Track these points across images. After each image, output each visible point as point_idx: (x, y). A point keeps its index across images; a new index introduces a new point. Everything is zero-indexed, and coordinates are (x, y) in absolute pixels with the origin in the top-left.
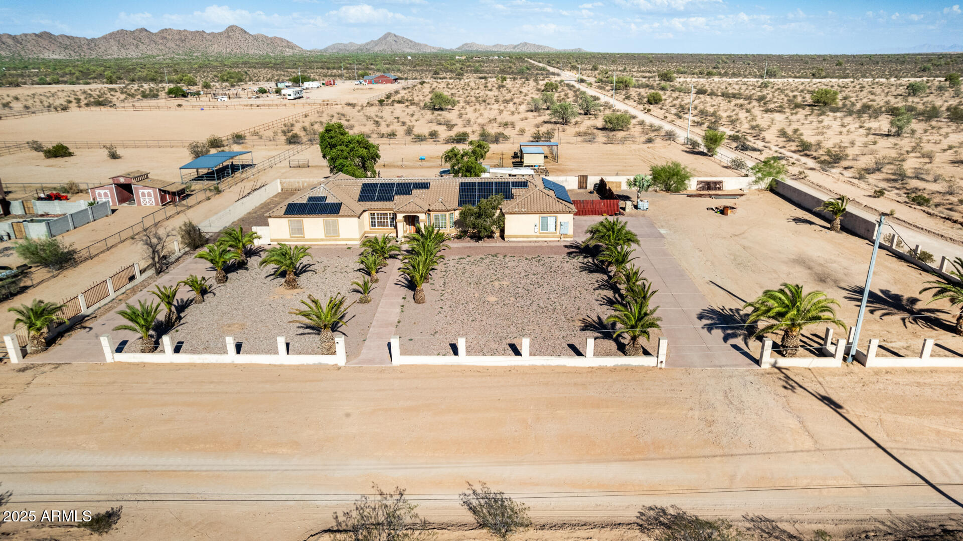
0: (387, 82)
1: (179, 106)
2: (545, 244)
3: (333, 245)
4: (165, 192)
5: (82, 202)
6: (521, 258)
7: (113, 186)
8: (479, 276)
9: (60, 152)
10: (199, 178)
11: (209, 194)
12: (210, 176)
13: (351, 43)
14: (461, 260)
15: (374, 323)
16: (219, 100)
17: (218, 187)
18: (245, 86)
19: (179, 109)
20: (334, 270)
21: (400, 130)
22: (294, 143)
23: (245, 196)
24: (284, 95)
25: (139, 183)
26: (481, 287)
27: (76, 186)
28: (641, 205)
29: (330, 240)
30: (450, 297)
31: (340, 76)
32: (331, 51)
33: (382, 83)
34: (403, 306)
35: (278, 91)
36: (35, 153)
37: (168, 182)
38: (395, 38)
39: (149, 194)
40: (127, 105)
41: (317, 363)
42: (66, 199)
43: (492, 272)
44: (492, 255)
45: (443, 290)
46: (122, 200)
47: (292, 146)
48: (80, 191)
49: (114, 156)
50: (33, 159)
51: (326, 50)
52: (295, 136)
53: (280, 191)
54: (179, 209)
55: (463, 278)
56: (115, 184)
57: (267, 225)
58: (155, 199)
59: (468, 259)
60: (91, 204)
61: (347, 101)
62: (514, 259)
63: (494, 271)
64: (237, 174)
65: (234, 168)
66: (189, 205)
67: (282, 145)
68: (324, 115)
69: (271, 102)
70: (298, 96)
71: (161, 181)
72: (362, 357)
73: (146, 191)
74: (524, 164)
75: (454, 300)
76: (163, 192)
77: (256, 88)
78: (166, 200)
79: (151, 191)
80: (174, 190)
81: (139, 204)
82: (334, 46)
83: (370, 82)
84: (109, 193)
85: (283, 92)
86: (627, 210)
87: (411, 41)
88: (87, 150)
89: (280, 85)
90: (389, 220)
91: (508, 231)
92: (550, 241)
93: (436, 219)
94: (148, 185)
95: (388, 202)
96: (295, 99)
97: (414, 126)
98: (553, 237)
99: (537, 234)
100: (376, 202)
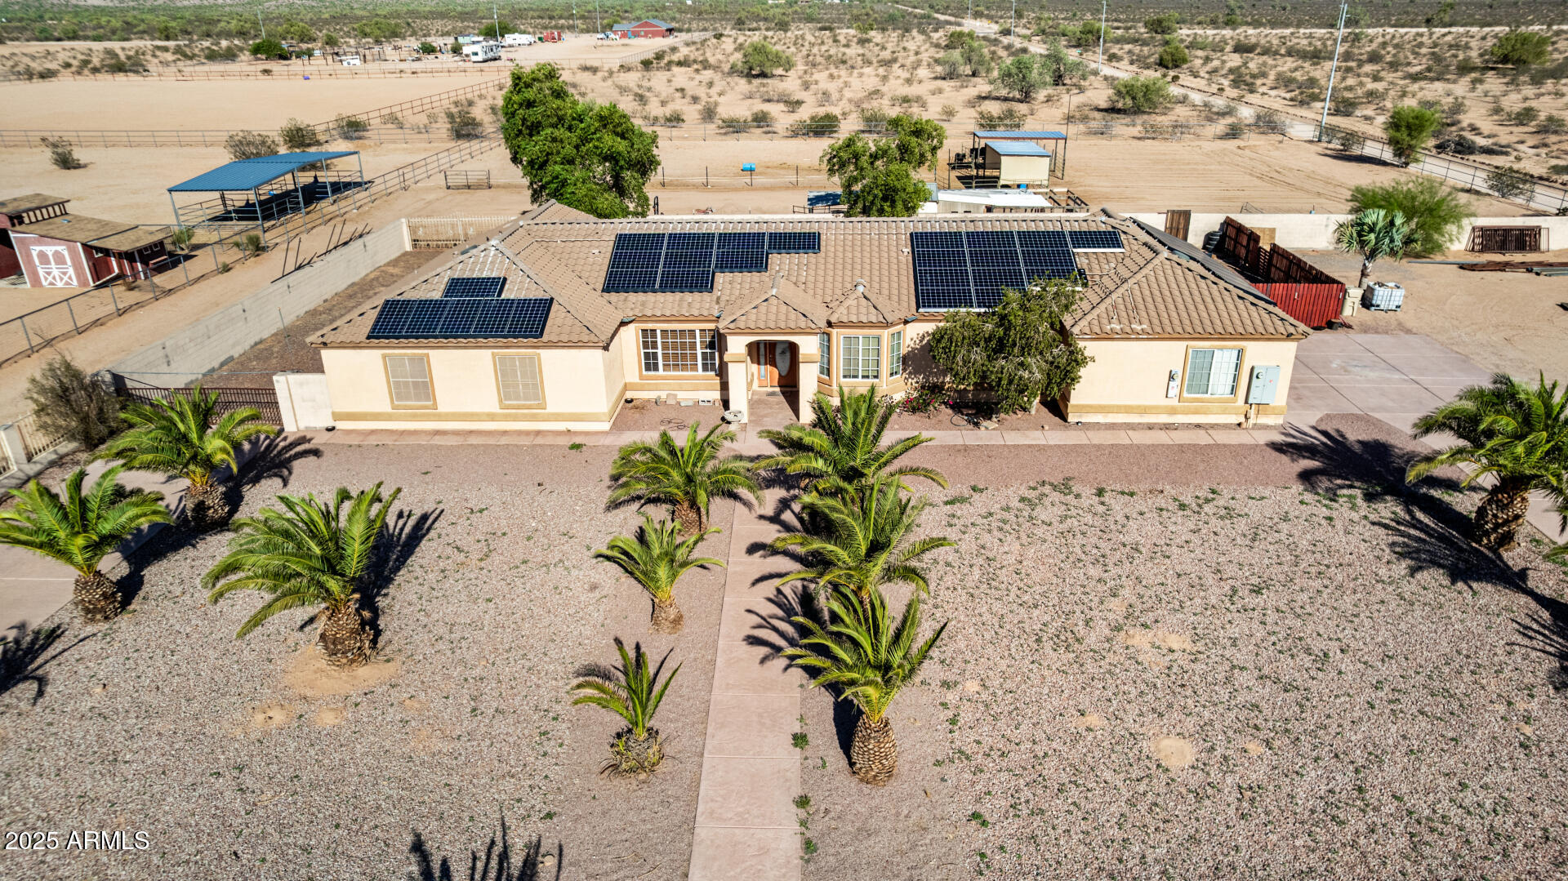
1: (267, 72)
4: (104, 251)
21: (692, 112)
22: (467, 137)
39: (60, 259)
40: (168, 70)
52: (469, 123)
53: (406, 247)
57: (323, 369)
61: (583, 63)
73: (49, 250)
76: (101, 253)
78: (106, 273)
79: (63, 249)
80: (132, 247)
81: (36, 281)
83: (624, 36)
90: (699, 352)
91: (1079, 395)
92: (1213, 426)
93: (848, 350)
94: (52, 234)
95: (697, 295)
96: (485, 61)
97: (716, 104)
98: (1224, 412)
99: (1174, 402)
100: (660, 296)
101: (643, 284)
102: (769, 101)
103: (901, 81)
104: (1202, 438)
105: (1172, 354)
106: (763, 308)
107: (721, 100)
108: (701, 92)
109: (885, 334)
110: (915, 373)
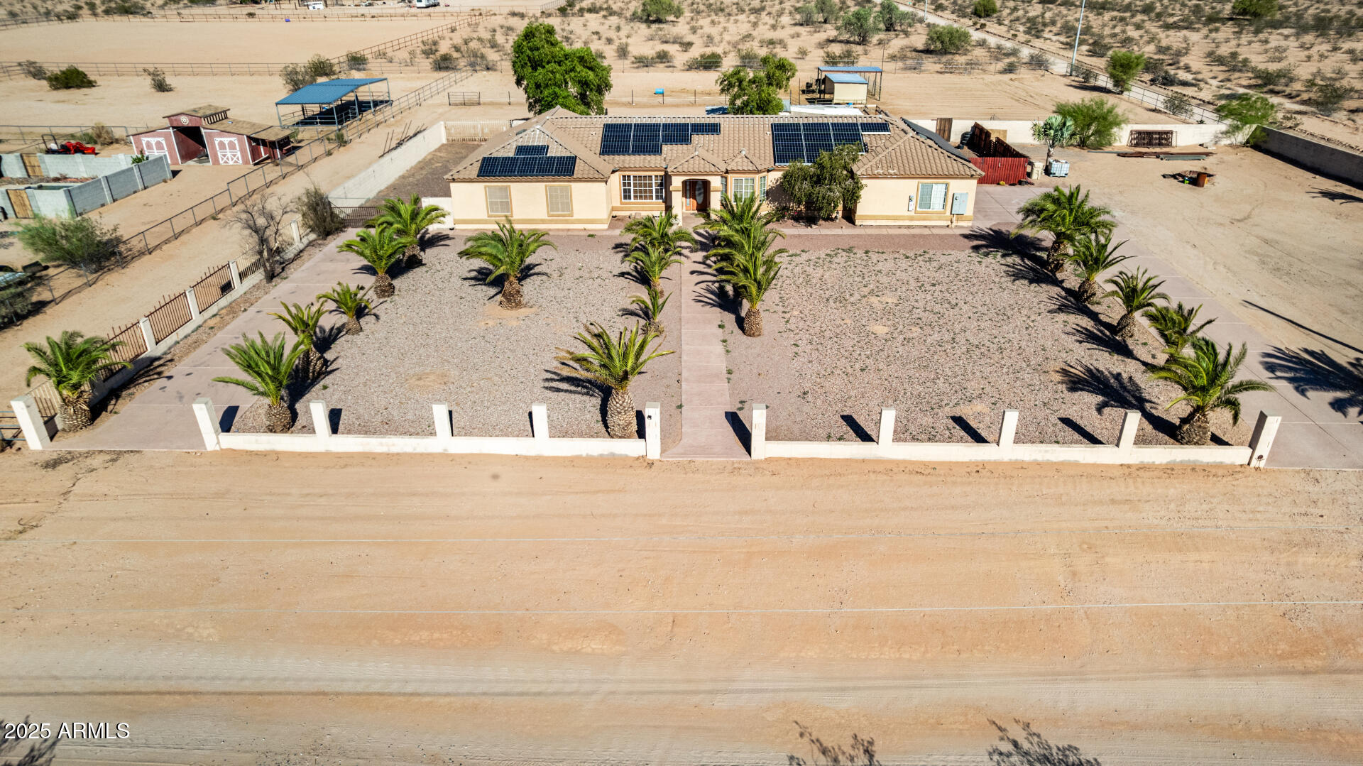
1: (251, 15)
3: (563, 230)
4: (256, 140)
5: (121, 156)
6: (897, 255)
7: (171, 130)
8: (837, 287)
9: (72, 80)
10: (308, 121)
11: (328, 146)
12: (326, 117)
14: (793, 258)
15: (685, 374)
16: (311, 8)
17: (342, 135)
19: (252, 20)
20: (577, 275)
21: (609, 51)
22: (447, 68)
23: (395, 148)
25: (214, 126)
26: (849, 307)
27: (107, 133)
28: (1056, 168)
29: (556, 222)
30: (801, 325)
34: (724, 341)
36: (33, 82)
37: (260, 126)
39: (232, 146)
40: (168, 13)
41: (606, 453)
42: (93, 152)
43: (856, 279)
44: (844, 250)
45: (784, 312)
46: (186, 156)
47: (443, 74)
48: (113, 141)
49: (161, 87)
50: (32, 90)
52: (446, 58)
53: (445, 141)
54: (285, 169)
55: (810, 290)
56: (173, 128)
57: (450, 195)
58: (242, 152)
59: (805, 256)
60: (137, 161)
61: (512, 11)
62: (885, 256)
63: (860, 279)
64: (368, 115)
65: (364, 106)
66: (300, 164)
67: (429, 71)
68: (481, 29)
69: (392, 11)
70: (432, 2)
71: (249, 123)
72: (686, 441)
73: (226, 140)
74: (835, 101)
75: (812, 331)
76: (255, 142)
78: (260, 155)
79: (234, 139)
80: (273, 139)
81: (217, 162)
84: (164, 142)
86: (1035, 176)
88: (116, 77)
90: (654, 189)
91: (862, 209)
92: (933, 227)
93: (736, 186)
95: (653, 157)
96: (428, 7)
97: (626, 44)
98: (940, 219)
99: (912, 214)
100: (632, 157)
101: (623, 150)
102: (666, 42)
103: (768, 27)
104: (926, 232)
105: (911, 186)
106: (691, 161)
107: (629, 41)
108: (613, 34)
109: (757, 177)
110: (773, 201)
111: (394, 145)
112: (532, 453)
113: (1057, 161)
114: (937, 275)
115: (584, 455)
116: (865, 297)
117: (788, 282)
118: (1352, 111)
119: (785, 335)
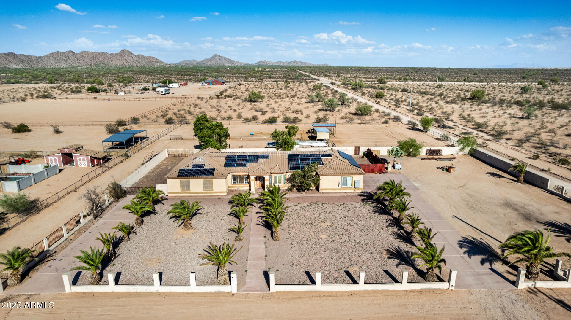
0: (219, 84)
1: (95, 98)
2: (346, 195)
3: (209, 196)
4: (94, 158)
5: (40, 165)
6: (333, 205)
7: (61, 154)
8: (310, 219)
9: (22, 129)
10: (114, 147)
11: (122, 158)
13: (193, 60)
14: (295, 207)
15: (249, 257)
16: (119, 95)
17: (127, 154)
18: (133, 86)
19: (95, 100)
20: (213, 216)
21: (234, 115)
22: (170, 123)
23: (147, 162)
24: (158, 92)
25: (77, 152)
26: (313, 228)
27: (35, 154)
28: (397, 166)
29: (207, 193)
30: (295, 235)
31: (190, 80)
32: (182, 64)
33: (216, 84)
34: (265, 243)
35: (154, 89)
36: (5, 130)
37: (95, 152)
38: (219, 58)
39: (84, 160)
40: (62, 97)
41: (217, 291)
42: (29, 162)
43: (317, 216)
44: (314, 203)
45: (289, 230)
46: (65, 163)
47: (169, 126)
48: (38, 156)
49: (57, 132)
50: (5, 133)
51: (179, 63)
52: (170, 119)
53: (167, 156)
54: (104, 169)
55: (299, 221)
57: (166, 183)
58: (87, 163)
59: (299, 206)
60: (46, 167)
61: (198, 96)
62: (329, 205)
63: (319, 215)
64: (138, 144)
65: (136, 140)
66: (110, 166)
67: (163, 125)
68: (185, 105)
69: (151, 96)
70: (167, 92)
71: (91, 151)
72: (247, 285)
73: (82, 158)
74: (317, 139)
75: (298, 238)
76: (93, 158)
77: (141, 87)
78: (94, 163)
79: (85, 157)
80: (100, 157)
81: (77, 165)
82: (183, 62)
83: (209, 84)
84: (57, 159)
85: (158, 90)
86: (389, 169)
87: (229, 59)
88: (40, 127)
89: (155, 86)
90: (244, 179)
91: (321, 186)
92: (348, 192)
93: (275, 179)
94: (83, 154)
95: (244, 168)
96: (165, 94)
97: (241, 113)
98: (350, 189)
99: (340, 188)
100: (236, 168)
101: (233, 165)
102: (257, 111)
105: (339, 178)
107: (242, 111)
108: (236, 108)
109: (283, 176)
110: (290, 182)
111: (147, 160)
112: (190, 291)
113: (397, 164)
114: (347, 213)
115: (209, 292)
116: (320, 223)
117: (292, 217)
118: (507, 139)
119: (288, 240)
